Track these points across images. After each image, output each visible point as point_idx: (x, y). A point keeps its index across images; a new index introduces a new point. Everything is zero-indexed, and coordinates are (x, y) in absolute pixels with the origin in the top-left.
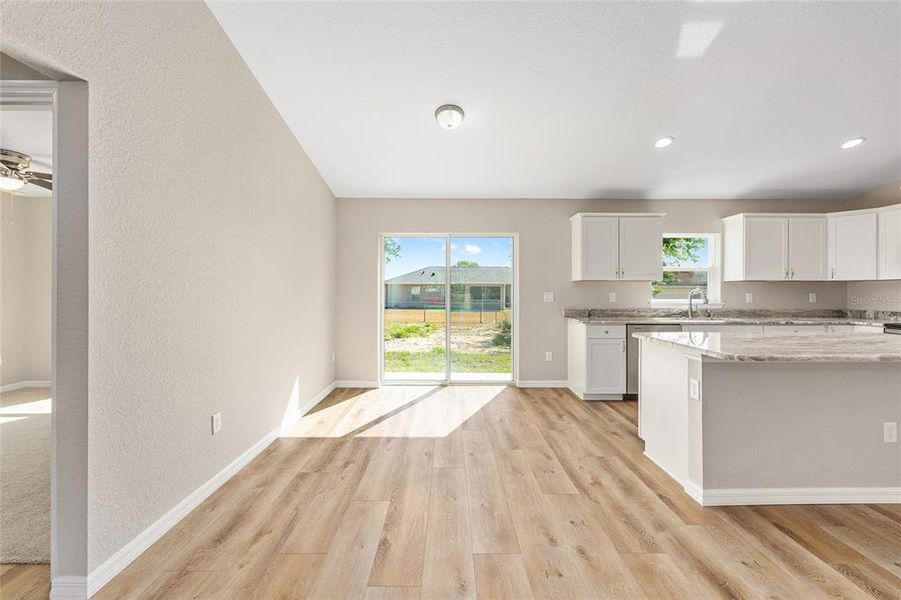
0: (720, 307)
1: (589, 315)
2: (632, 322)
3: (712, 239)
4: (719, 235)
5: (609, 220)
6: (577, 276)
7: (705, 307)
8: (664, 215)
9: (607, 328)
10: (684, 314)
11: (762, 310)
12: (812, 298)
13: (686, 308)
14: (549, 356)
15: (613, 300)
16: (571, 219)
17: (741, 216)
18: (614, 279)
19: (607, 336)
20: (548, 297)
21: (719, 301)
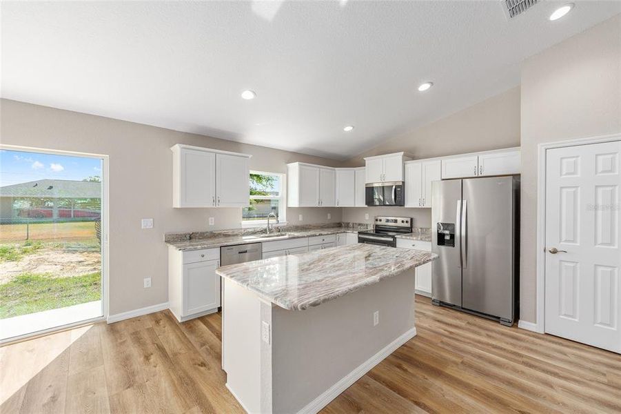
0: (285, 224)
1: (190, 238)
2: (225, 244)
3: (281, 176)
4: (285, 175)
5: (207, 155)
6: (177, 204)
7: (278, 225)
8: (250, 156)
9: (203, 252)
10: (264, 231)
11: (307, 225)
12: (329, 216)
13: (265, 226)
14: (147, 282)
15: (211, 224)
16: (172, 149)
17: (296, 164)
18: (211, 206)
19: (203, 259)
20: (147, 224)
21: (285, 221)
